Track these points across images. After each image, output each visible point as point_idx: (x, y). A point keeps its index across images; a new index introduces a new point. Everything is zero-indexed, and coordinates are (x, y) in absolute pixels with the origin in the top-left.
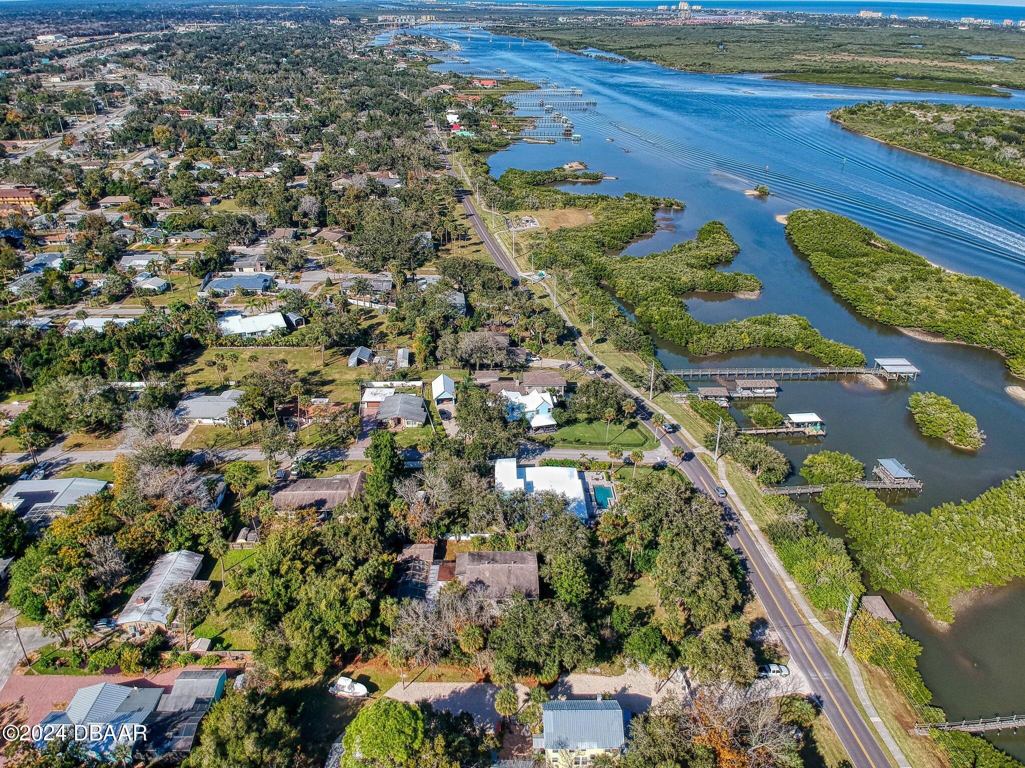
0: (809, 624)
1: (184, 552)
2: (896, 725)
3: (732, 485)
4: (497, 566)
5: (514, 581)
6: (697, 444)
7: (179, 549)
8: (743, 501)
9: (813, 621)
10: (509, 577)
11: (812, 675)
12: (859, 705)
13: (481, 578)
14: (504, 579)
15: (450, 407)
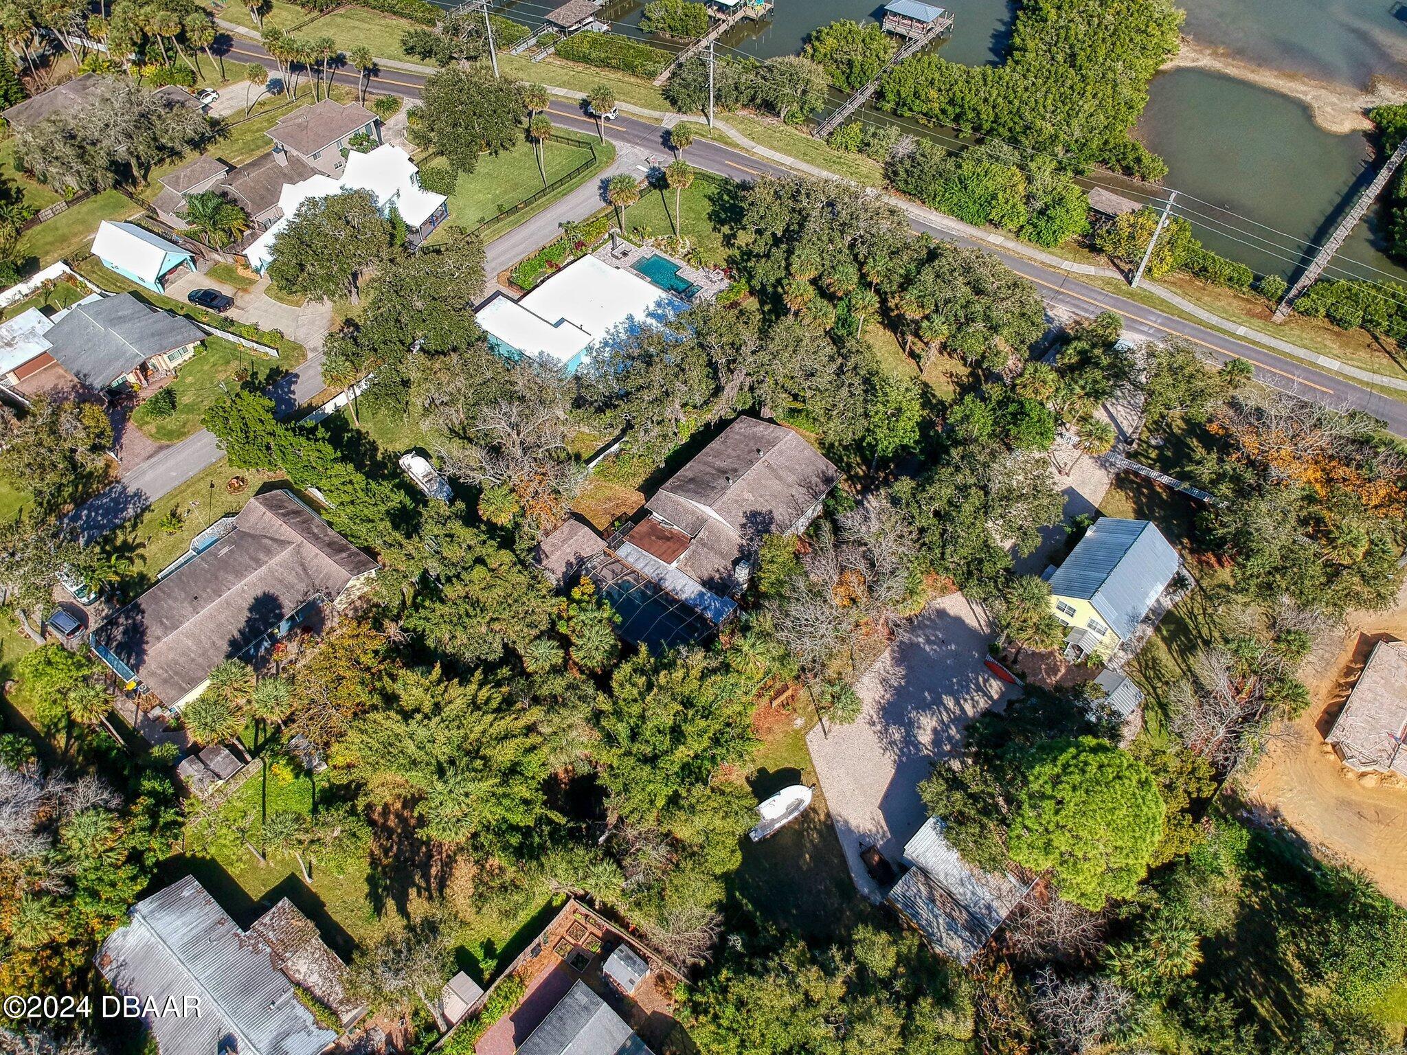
0: (1069, 272)
1: (143, 906)
2: (1256, 321)
3: (772, 147)
4: (750, 474)
5: (791, 479)
6: (656, 114)
7: (129, 913)
8: (812, 162)
9: (1067, 265)
10: (779, 478)
11: (1146, 329)
12: (1213, 327)
13: (749, 509)
14: (776, 486)
15: (196, 279)
